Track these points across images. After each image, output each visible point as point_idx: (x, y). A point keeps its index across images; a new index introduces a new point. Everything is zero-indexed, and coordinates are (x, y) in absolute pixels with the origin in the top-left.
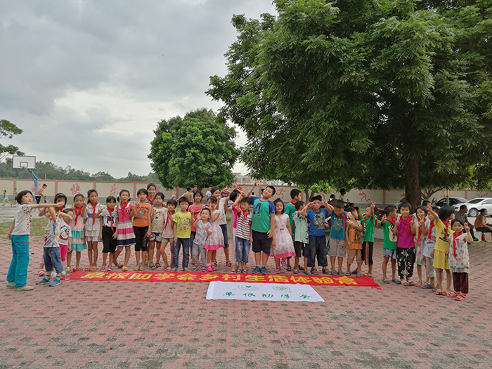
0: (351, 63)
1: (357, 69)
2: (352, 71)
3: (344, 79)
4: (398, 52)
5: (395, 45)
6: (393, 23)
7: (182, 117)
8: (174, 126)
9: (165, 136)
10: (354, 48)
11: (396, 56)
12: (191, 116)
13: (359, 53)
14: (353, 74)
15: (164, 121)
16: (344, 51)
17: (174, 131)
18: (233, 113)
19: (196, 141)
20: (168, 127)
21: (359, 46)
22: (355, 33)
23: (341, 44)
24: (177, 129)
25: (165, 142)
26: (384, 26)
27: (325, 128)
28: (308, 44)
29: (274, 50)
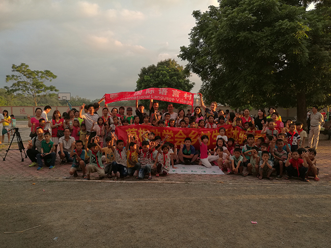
0: (262, 46)
1: (266, 49)
2: (263, 50)
3: (259, 55)
4: (288, 40)
5: (287, 36)
6: (286, 23)
7: (156, 65)
8: (151, 71)
9: (146, 77)
10: (264, 37)
11: (287, 42)
12: (161, 64)
13: (267, 40)
14: (264, 52)
15: (144, 68)
16: (259, 39)
17: (151, 74)
18: (193, 67)
19: (166, 81)
20: (147, 72)
21: (267, 36)
22: (265, 28)
23: (257, 36)
24: (153, 73)
25: (146, 82)
26: (281, 25)
27: (249, 80)
28: (239, 37)
29: (221, 39)
